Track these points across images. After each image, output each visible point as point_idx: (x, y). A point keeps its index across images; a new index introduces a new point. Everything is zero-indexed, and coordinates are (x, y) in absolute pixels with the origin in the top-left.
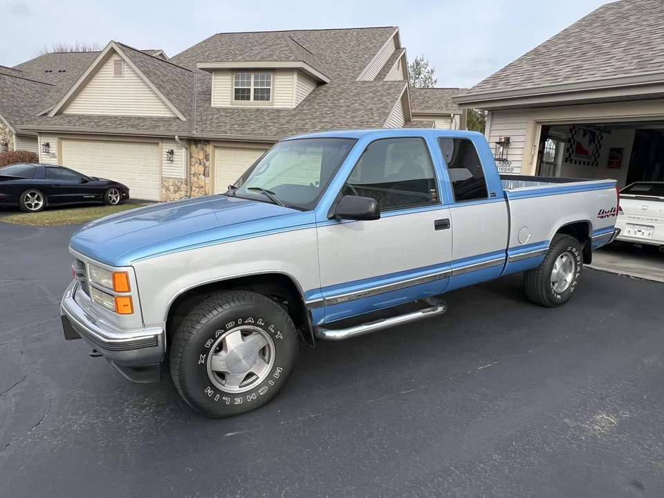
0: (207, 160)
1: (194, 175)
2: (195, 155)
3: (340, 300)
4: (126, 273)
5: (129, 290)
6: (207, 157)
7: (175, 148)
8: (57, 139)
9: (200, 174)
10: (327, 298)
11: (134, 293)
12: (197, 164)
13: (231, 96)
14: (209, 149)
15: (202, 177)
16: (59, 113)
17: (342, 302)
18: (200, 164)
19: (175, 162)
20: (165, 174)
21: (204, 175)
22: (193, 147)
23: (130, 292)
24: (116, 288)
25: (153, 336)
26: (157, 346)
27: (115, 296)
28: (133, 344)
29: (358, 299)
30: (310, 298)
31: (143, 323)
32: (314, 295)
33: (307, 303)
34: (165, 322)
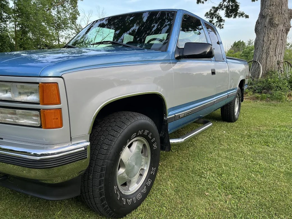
3: (181, 116)
4: (56, 84)
10: (176, 115)
23: (60, 104)
24: (43, 101)
25: (83, 149)
26: (86, 158)
27: (41, 110)
28: (67, 158)
29: (187, 116)
30: (169, 114)
31: (71, 137)
32: (171, 112)
33: (168, 117)
34: (89, 135)
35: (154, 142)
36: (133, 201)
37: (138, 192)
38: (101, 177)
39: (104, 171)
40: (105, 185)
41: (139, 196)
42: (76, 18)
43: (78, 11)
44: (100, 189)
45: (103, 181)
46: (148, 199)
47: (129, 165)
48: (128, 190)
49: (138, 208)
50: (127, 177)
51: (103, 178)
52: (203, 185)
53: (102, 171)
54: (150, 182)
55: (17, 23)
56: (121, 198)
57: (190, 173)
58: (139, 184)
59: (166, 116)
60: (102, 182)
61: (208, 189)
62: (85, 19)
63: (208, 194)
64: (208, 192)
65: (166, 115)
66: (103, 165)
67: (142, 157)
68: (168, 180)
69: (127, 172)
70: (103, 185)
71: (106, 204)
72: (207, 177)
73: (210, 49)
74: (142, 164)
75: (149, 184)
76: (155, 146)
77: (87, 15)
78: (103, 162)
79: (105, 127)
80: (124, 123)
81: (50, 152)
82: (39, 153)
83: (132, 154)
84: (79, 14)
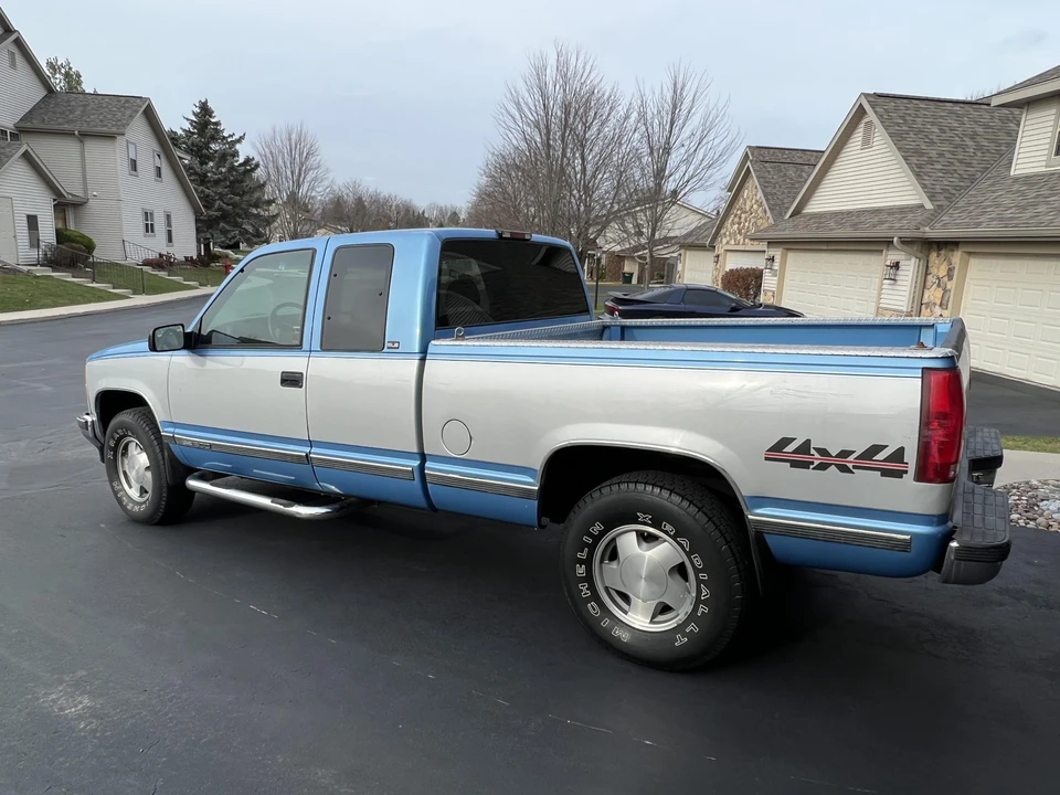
0: (950, 278)
1: (928, 304)
2: (933, 270)
6: (950, 272)
7: (903, 257)
8: (781, 249)
9: (935, 304)
12: (935, 286)
13: (1050, 150)
14: (957, 257)
15: (938, 310)
16: (797, 212)
18: (939, 286)
19: (899, 283)
20: (884, 303)
21: (941, 305)
22: (934, 255)
30: (165, 430)
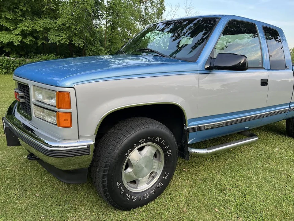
3: (206, 128)
4: (68, 93)
5: (70, 108)
10: (199, 126)
11: (73, 110)
17: (208, 129)
23: (71, 109)
24: (58, 105)
25: (86, 146)
26: (89, 154)
27: (57, 112)
28: (70, 152)
29: (216, 127)
30: (190, 124)
31: (78, 136)
32: (192, 123)
33: (188, 127)
34: (95, 136)
35: (168, 149)
36: (138, 198)
37: (146, 192)
38: (104, 172)
39: (108, 167)
40: (108, 179)
41: (146, 196)
42: (162, 13)
43: (164, 6)
44: (103, 182)
45: (106, 175)
46: (158, 200)
47: (138, 166)
48: (137, 188)
49: (144, 206)
50: (134, 176)
51: (106, 173)
52: (219, 201)
53: (106, 167)
54: (160, 186)
55: (108, 20)
56: (124, 193)
57: (212, 186)
58: (148, 185)
59: (186, 126)
60: (105, 177)
61: (221, 205)
62: (171, 13)
63: (218, 211)
64: (219, 209)
65: (186, 124)
66: (107, 162)
67: (154, 161)
68: (186, 188)
69: (135, 172)
70: (106, 179)
71: (109, 196)
72: (228, 194)
73: (244, 61)
74: (153, 168)
75: (159, 187)
76: (169, 153)
77: (174, 9)
78: (107, 160)
79: (117, 130)
80: (133, 129)
81: (61, 145)
82: (54, 145)
83: (142, 157)
84: (165, 9)
